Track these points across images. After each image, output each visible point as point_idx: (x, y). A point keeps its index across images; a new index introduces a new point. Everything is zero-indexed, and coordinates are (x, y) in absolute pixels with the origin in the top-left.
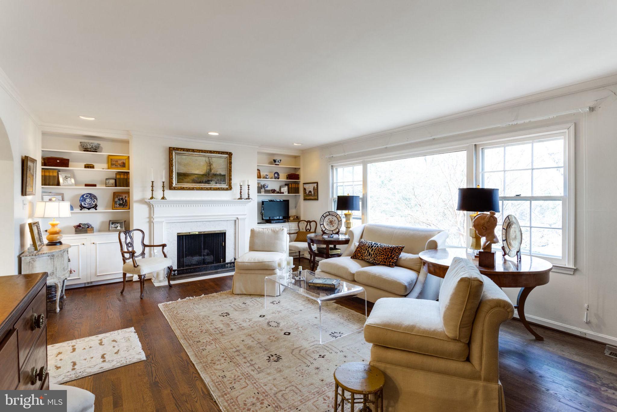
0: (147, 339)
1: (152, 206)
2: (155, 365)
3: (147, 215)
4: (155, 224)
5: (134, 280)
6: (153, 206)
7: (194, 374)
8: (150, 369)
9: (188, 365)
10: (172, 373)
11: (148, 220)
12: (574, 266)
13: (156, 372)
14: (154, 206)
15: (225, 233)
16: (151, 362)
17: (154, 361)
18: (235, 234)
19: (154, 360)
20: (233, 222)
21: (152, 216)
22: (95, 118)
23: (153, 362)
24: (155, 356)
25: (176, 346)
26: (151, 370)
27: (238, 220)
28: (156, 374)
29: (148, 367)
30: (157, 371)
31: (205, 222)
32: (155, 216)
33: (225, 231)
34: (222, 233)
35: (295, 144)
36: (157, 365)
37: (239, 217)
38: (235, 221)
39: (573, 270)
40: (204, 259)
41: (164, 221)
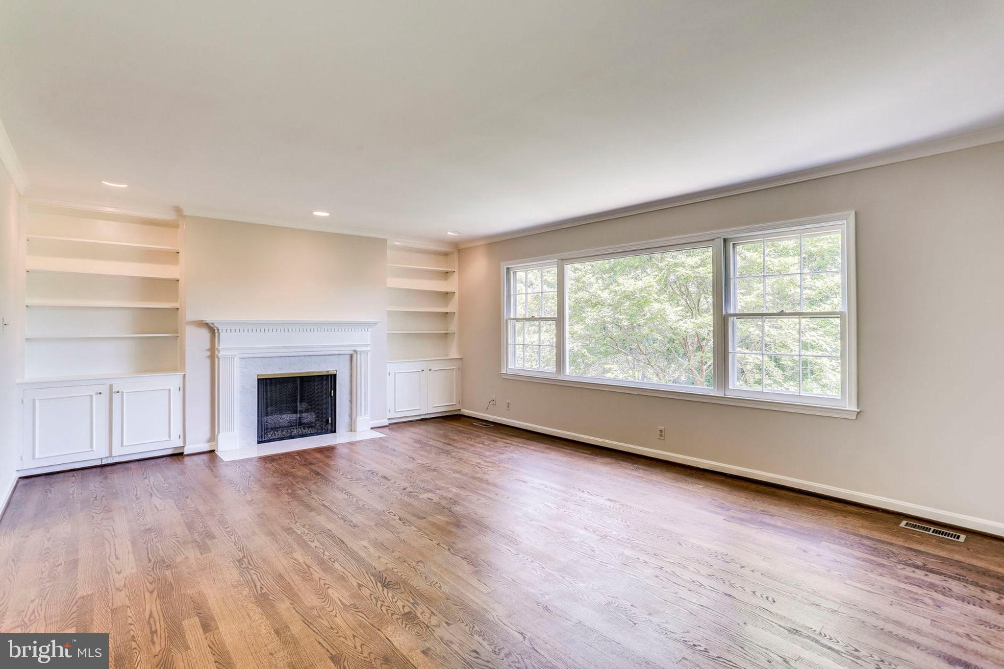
0: (233, 537)
1: (216, 331)
2: (256, 571)
3: (208, 346)
4: (221, 359)
5: (185, 453)
6: (218, 330)
7: (321, 580)
8: (249, 577)
9: (309, 569)
10: (286, 580)
11: (208, 353)
12: (856, 408)
13: (259, 580)
14: (220, 331)
15: (335, 376)
16: (248, 568)
17: (251, 565)
18: (351, 376)
19: (253, 565)
20: (348, 357)
21: (216, 346)
22: (128, 185)
23: (250, 567)
24: (251, 559)
25: (283, 544)
26: (252, 579)
27: (357, 353)
28: (261, 583)
29: (245, 574)
30: (262, 579)
31: (303, 358)
32: (221, 347)
33: (335, 372)
34: (331, 375)
35: (449, 233)
36: (259, 571)
37: (358, 349)
38: (351, 356)
39: (856, 413)
40: (300, 418)
41: (236, 355)
